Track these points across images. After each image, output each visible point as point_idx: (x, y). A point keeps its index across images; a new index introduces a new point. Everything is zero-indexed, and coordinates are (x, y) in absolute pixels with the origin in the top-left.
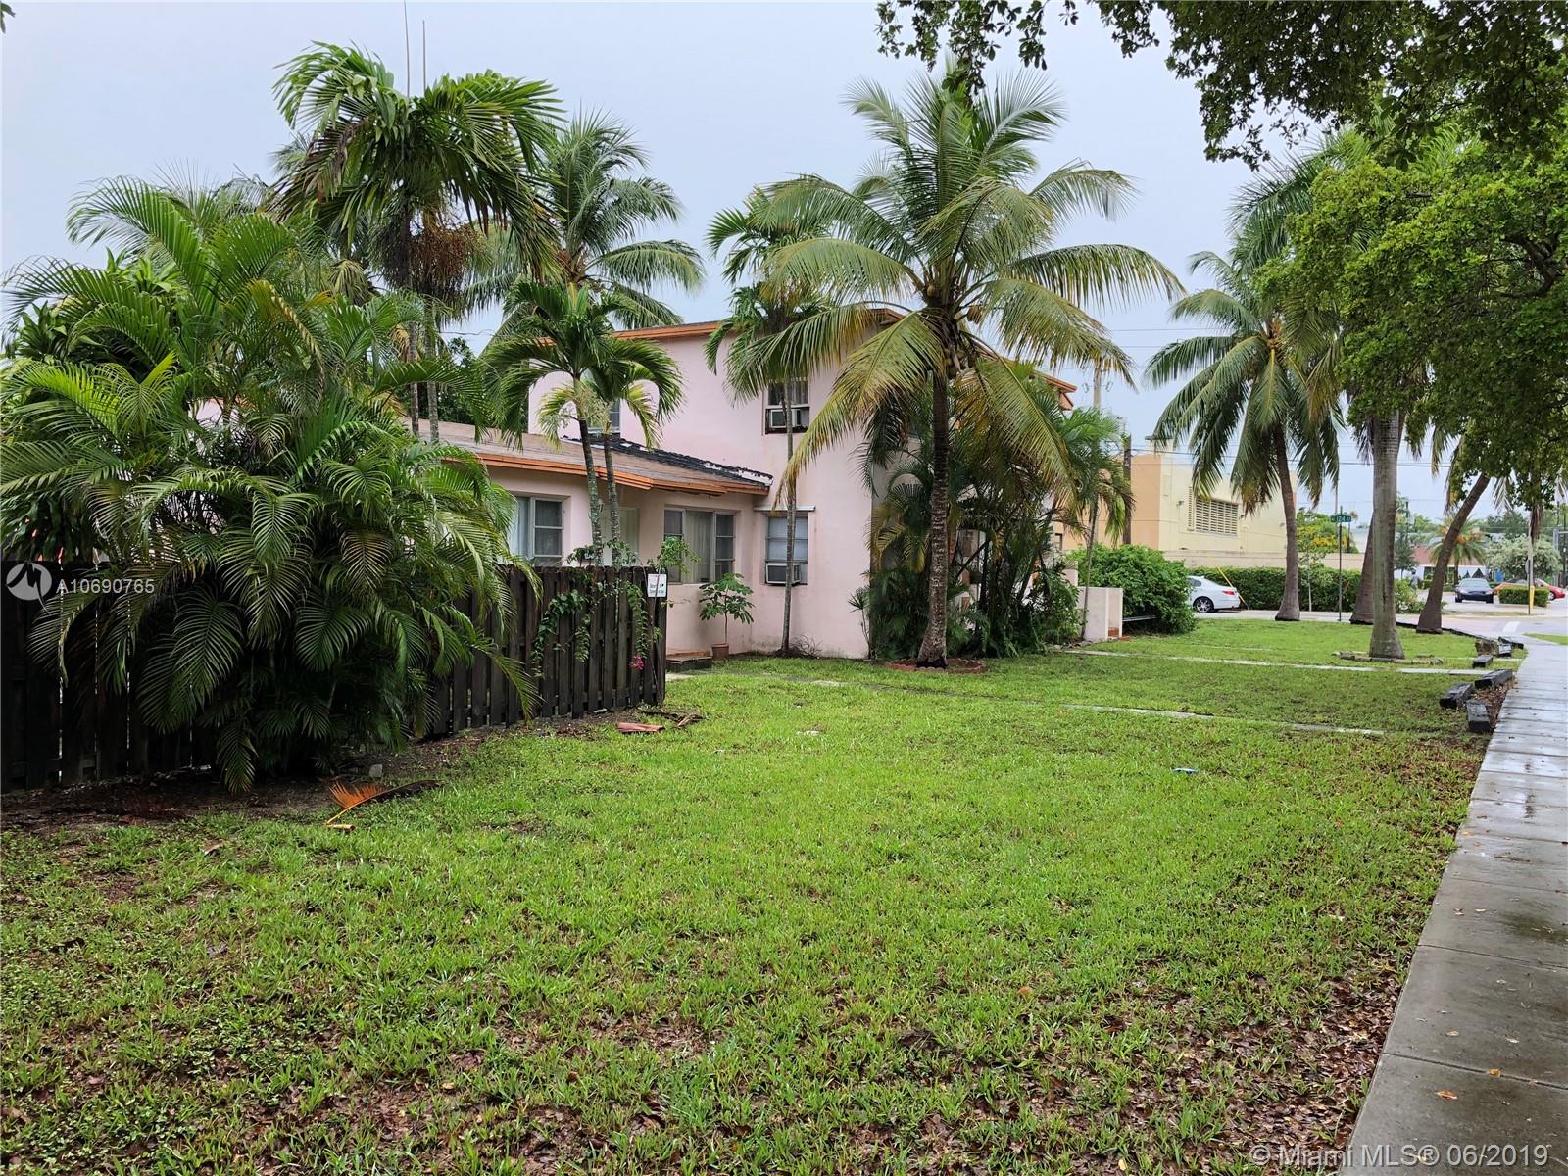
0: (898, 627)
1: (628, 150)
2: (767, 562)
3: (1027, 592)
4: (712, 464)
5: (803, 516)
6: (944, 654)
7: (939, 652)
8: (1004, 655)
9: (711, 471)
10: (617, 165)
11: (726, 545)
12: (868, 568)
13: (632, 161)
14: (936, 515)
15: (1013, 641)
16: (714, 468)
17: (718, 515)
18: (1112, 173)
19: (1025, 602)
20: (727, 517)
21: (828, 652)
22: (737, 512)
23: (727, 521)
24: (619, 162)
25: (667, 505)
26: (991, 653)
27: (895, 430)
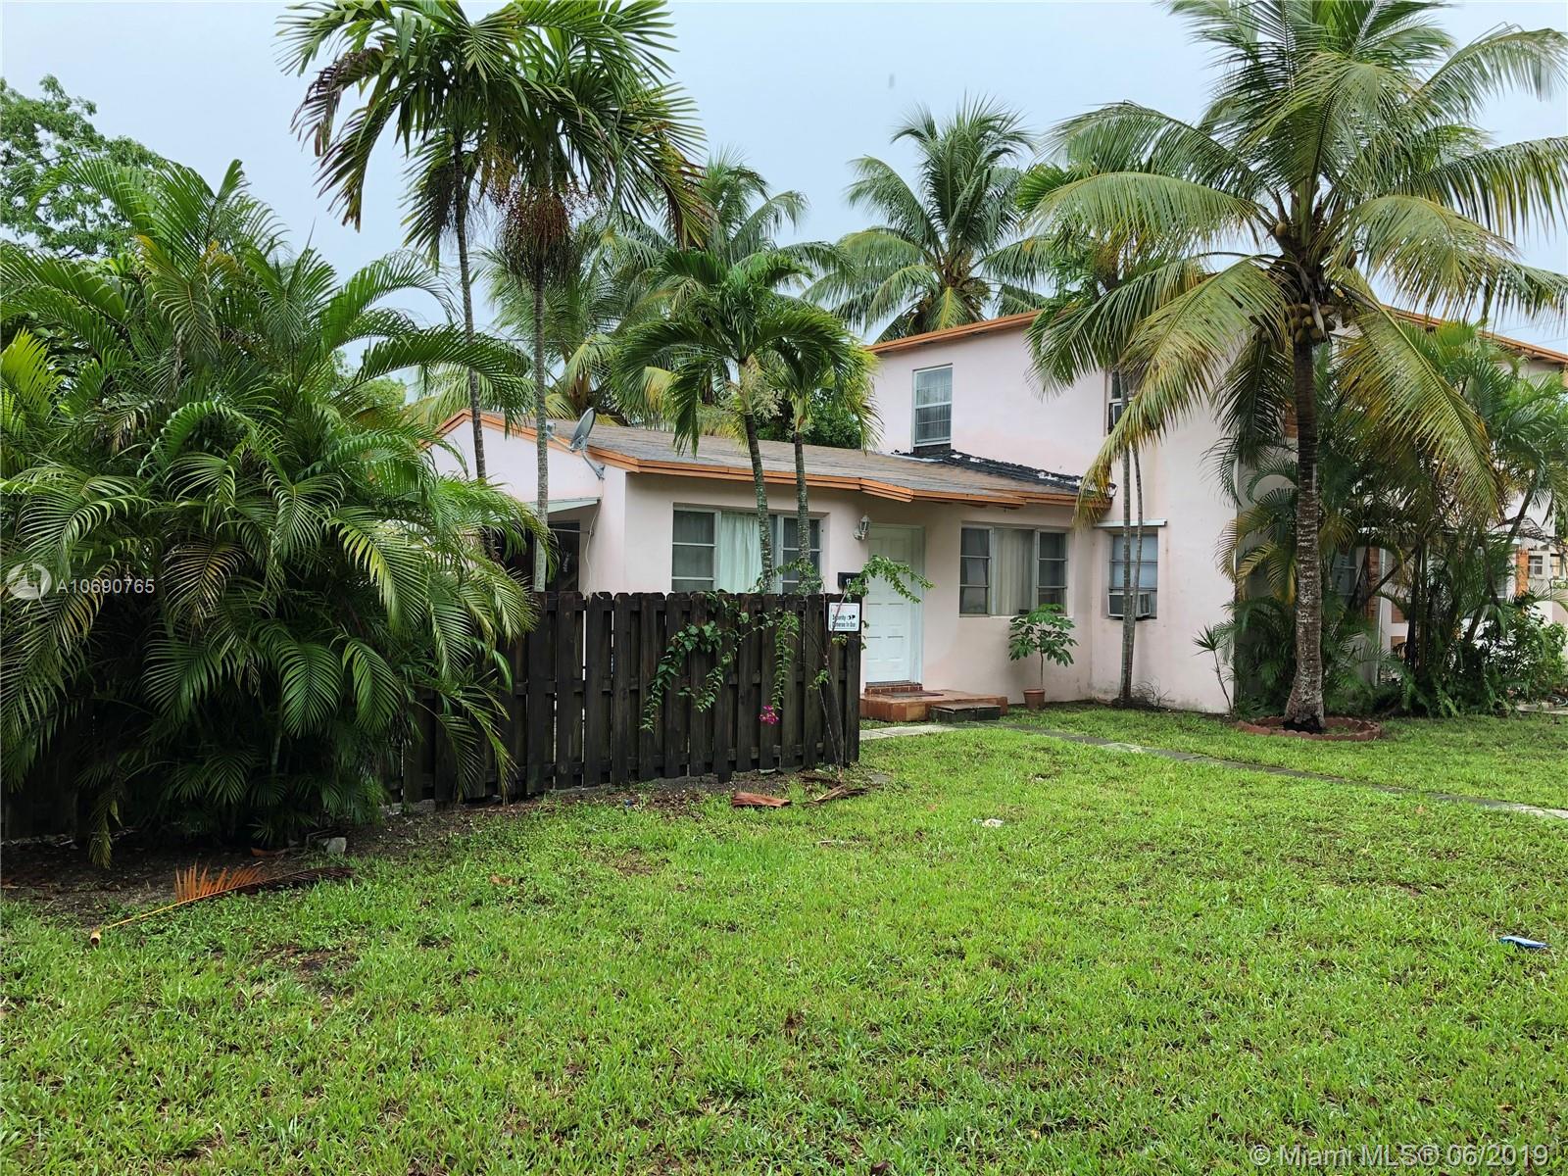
0: (1268, 674)
1: (1016, 137)
2: (1111, 590)
3: (1479, 631)
4: (1047, 474)
5: (1151, 532)
6: (1320, 712)
7: (1313, 709)
8: (1437, 715)
9: (1044, 482)
10: (1004, 155)
11: (1054, 570)
12: (1231, 597)
13: (1021, 148)
14: (1303, 527)
15: (1454, 698)
16: (1049, 478)
17: (1042, 535)
18: (1548, 31)
19: (1479, 644)
20: (1057, 535)
21: (1182, 704)
22: (1069, 530)
23: (1055, 543)
24: (1006, 150)
25: (964, 522)
26: (1418, 711)
27: (1269, 420)
